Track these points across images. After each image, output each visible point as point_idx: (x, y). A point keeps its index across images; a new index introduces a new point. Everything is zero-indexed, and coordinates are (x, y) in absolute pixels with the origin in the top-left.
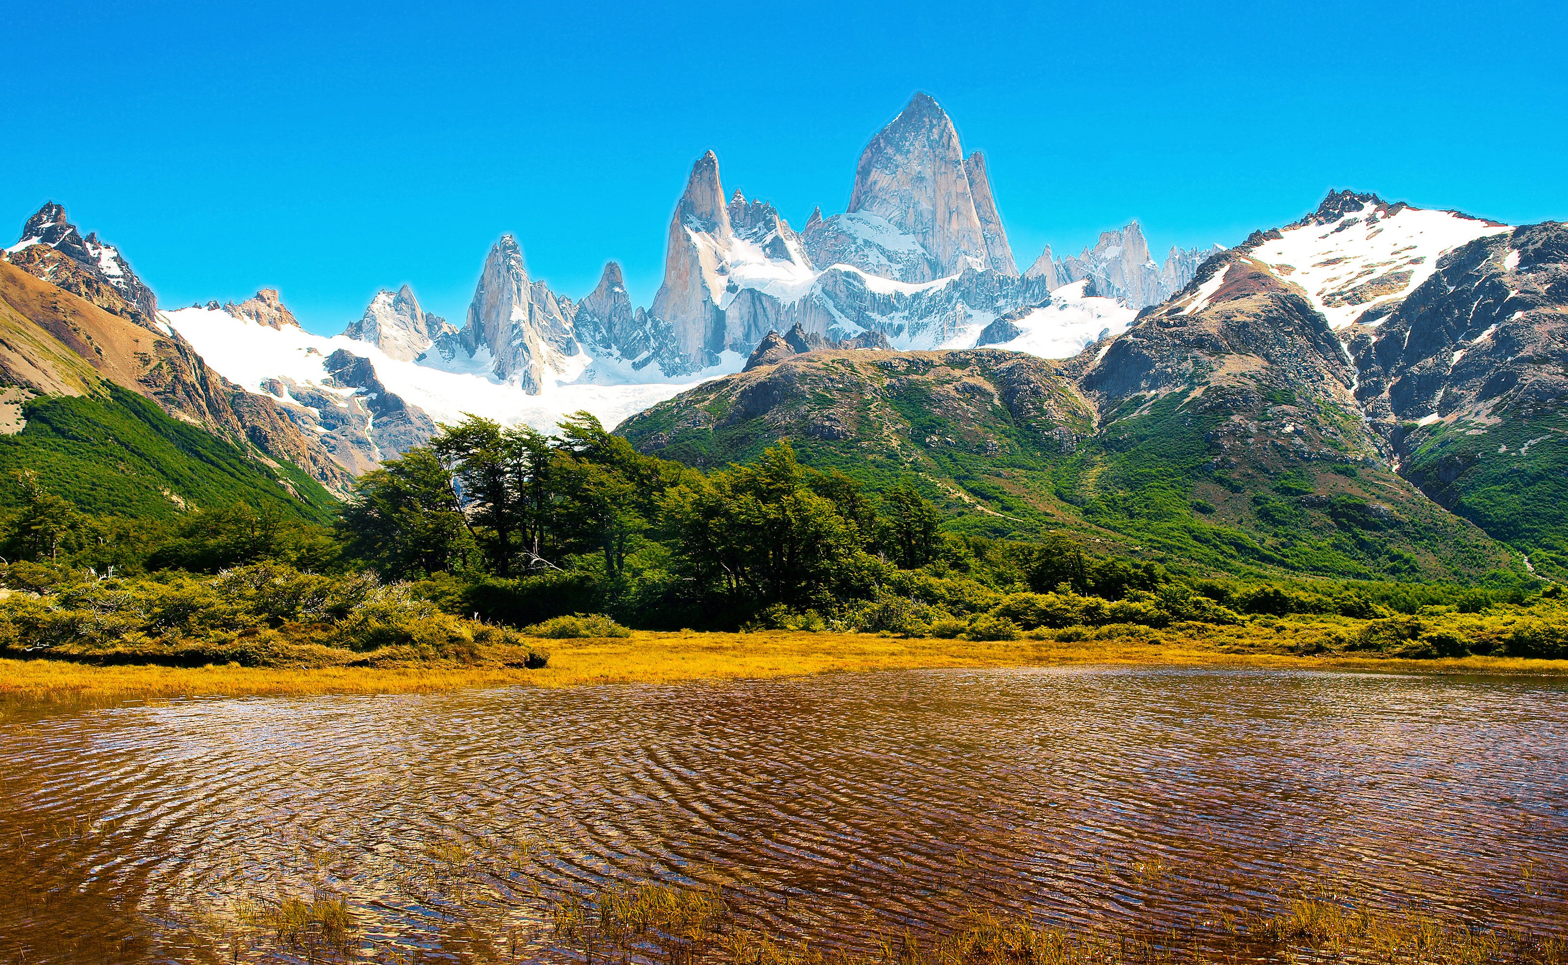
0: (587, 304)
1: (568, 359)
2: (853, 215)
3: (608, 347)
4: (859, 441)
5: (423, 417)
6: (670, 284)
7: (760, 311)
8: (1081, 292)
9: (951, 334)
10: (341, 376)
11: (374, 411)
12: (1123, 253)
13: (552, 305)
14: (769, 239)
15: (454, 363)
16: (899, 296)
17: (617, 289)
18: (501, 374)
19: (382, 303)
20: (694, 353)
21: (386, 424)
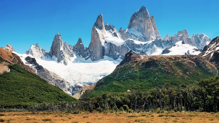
0: (75, 47)
1: (72, 58)
2: (130, 29)
3: (80, 55)
4: (174, 74)
5: (47, 70)
6: (92, 42)
7: (112, 47)
8: (181, 43)
9: (154, 52)
10: (29, 62)
11: (37, 69)
12: (183, 35)
13: (68, 47)
14: (113, 33)
15: (48, 59)
16: (141, 44)
17: (81, 44)
18: (59, 61)
19: (33, 47)
20: (98, 56)
21: (40, 72)
